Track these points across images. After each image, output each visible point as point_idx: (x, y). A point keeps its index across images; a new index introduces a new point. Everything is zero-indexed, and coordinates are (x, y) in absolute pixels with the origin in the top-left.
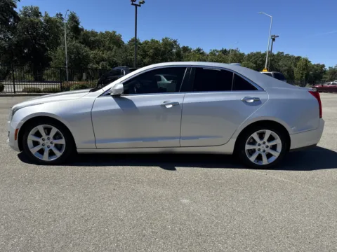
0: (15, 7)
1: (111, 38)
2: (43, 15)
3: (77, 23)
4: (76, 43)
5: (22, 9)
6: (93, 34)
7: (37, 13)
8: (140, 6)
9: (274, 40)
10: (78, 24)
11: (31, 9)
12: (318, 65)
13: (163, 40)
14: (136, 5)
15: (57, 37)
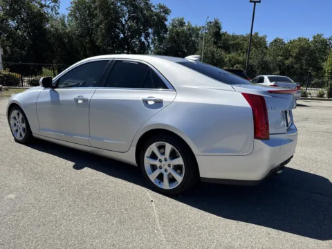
0: (166, 20)
2: (187, 24)
3: (219, 28)
4: (213, 48)
5: (171, 22)
7: (182, 24)
11: (178, 20)
13: (314, 37)
14: (255, 2)
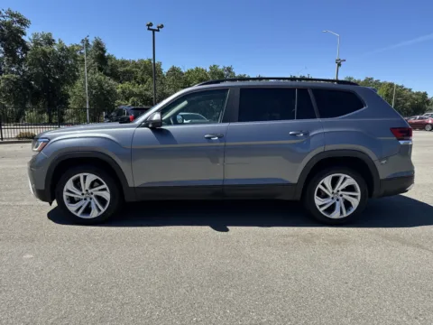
0: (24, 34)
1: (145, 67)
2: (57, 42)
3: (103, 50)
4: (99, 76)
5: (32, 37)
6: (124, 63)
7: (50, 42)
8: (158, 31)
9: (339, 65)
10: (105, 52)
11: (42, 36)
12: (418, 94)
14: (154, 30)
15: (74, 69)
